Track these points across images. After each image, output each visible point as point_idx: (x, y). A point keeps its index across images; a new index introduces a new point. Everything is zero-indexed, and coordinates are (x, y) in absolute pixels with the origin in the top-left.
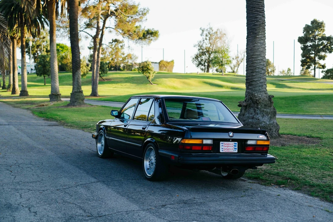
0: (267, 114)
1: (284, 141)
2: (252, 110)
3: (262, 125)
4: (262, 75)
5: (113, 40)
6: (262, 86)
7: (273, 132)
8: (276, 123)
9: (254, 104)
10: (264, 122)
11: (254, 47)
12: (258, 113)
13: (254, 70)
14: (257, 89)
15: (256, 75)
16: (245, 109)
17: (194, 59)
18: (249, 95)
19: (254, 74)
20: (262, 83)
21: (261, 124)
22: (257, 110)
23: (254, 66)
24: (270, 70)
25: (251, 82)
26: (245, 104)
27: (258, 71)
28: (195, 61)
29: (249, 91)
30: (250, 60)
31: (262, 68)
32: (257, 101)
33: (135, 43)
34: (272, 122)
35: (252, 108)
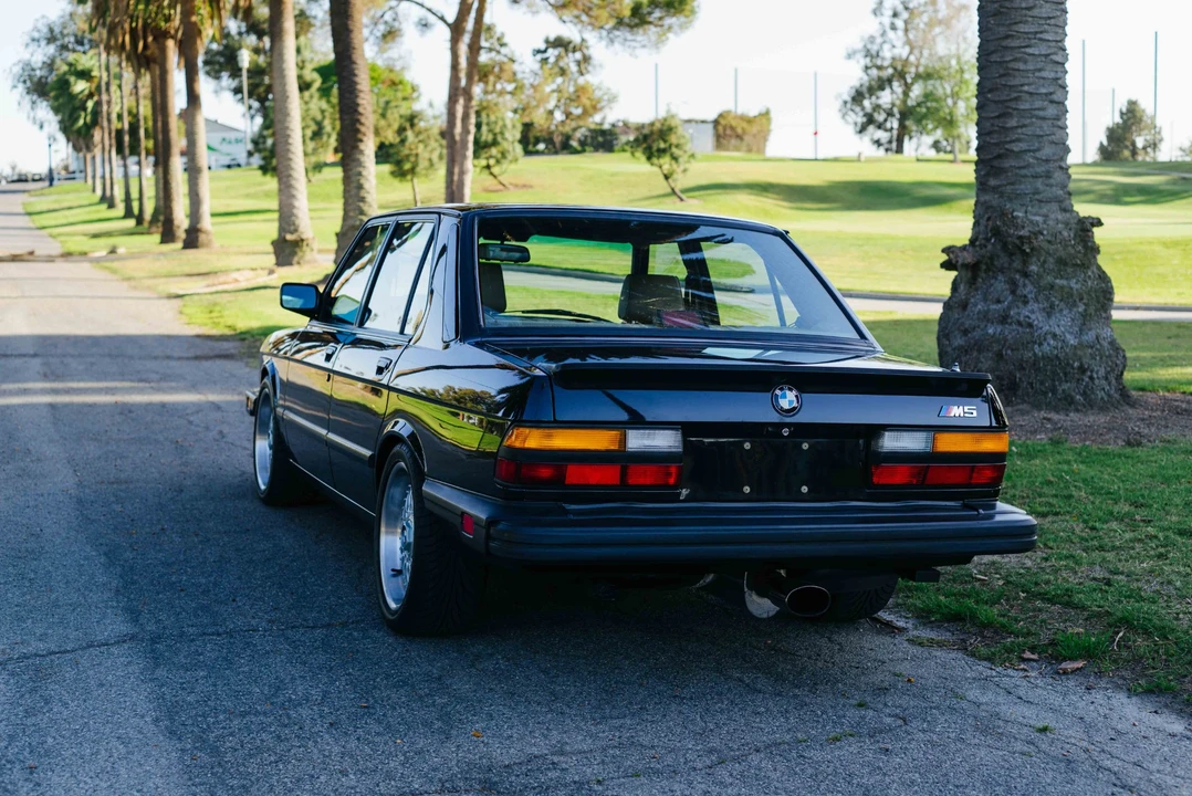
0: (1069, 298)
1: (1143, 420)
2: (1000, 285)
3: (1046, 348)
4: (1046, 126)
5: (547, 41)
6: (1048, 175)
7: (1097, 382)
8: (1112, 342)
9: (1011, 255)
10: (1055, 336)
12: (1025, 296)
13: (1013, 105)
14: (1025, 187)
15: (1022, 127)
16: (972, 282)
17: (849, 106)
18: (989, 219)
19: (1013, 123)
20: (1047, 161)
21: (1040, 344)
22: (1024, 286)
23: (1010, 86)
24: (1140, 143)
25: (999, 156)
26: (968, 258)
27: (1027, 106)
28: (851, 113)
29: (988, 196)
30: (994, 58)
31: (1046, 94)
32: (1023, 243)
33: (604, 43)
34: (1090, 337)
35: (1003, 273)
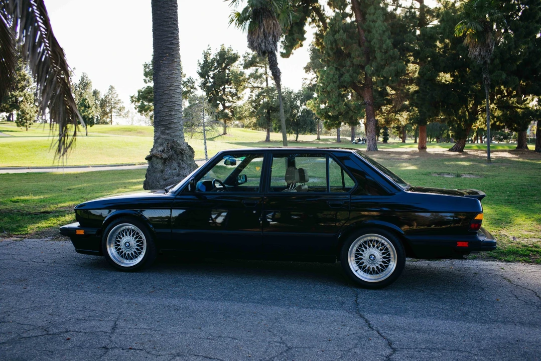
2: (175, 165)
9: (177, 155)
11: (172, 74)
13: (173, 107)
14: (177, 133)
16: (164, 163)
19: (173, 113)
20: (182, 125)
22: (182, 164)
23: (172, 102)
25: (169, 124)
27: (178, 108)
29: (165, 137)
30: (166, 92)
32: (182, 151)
35: (174, 160)
